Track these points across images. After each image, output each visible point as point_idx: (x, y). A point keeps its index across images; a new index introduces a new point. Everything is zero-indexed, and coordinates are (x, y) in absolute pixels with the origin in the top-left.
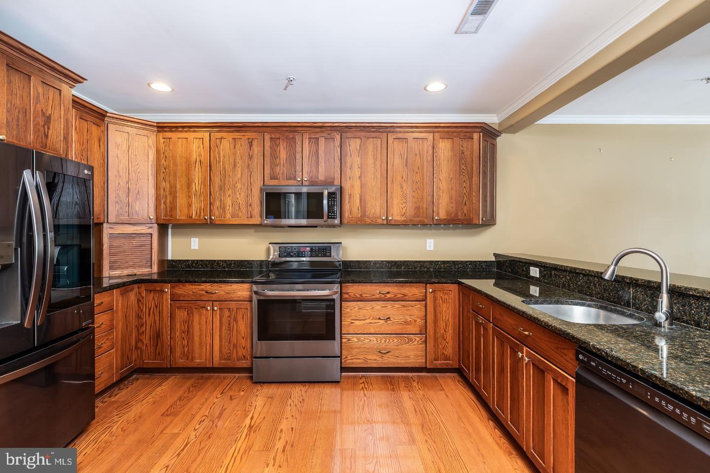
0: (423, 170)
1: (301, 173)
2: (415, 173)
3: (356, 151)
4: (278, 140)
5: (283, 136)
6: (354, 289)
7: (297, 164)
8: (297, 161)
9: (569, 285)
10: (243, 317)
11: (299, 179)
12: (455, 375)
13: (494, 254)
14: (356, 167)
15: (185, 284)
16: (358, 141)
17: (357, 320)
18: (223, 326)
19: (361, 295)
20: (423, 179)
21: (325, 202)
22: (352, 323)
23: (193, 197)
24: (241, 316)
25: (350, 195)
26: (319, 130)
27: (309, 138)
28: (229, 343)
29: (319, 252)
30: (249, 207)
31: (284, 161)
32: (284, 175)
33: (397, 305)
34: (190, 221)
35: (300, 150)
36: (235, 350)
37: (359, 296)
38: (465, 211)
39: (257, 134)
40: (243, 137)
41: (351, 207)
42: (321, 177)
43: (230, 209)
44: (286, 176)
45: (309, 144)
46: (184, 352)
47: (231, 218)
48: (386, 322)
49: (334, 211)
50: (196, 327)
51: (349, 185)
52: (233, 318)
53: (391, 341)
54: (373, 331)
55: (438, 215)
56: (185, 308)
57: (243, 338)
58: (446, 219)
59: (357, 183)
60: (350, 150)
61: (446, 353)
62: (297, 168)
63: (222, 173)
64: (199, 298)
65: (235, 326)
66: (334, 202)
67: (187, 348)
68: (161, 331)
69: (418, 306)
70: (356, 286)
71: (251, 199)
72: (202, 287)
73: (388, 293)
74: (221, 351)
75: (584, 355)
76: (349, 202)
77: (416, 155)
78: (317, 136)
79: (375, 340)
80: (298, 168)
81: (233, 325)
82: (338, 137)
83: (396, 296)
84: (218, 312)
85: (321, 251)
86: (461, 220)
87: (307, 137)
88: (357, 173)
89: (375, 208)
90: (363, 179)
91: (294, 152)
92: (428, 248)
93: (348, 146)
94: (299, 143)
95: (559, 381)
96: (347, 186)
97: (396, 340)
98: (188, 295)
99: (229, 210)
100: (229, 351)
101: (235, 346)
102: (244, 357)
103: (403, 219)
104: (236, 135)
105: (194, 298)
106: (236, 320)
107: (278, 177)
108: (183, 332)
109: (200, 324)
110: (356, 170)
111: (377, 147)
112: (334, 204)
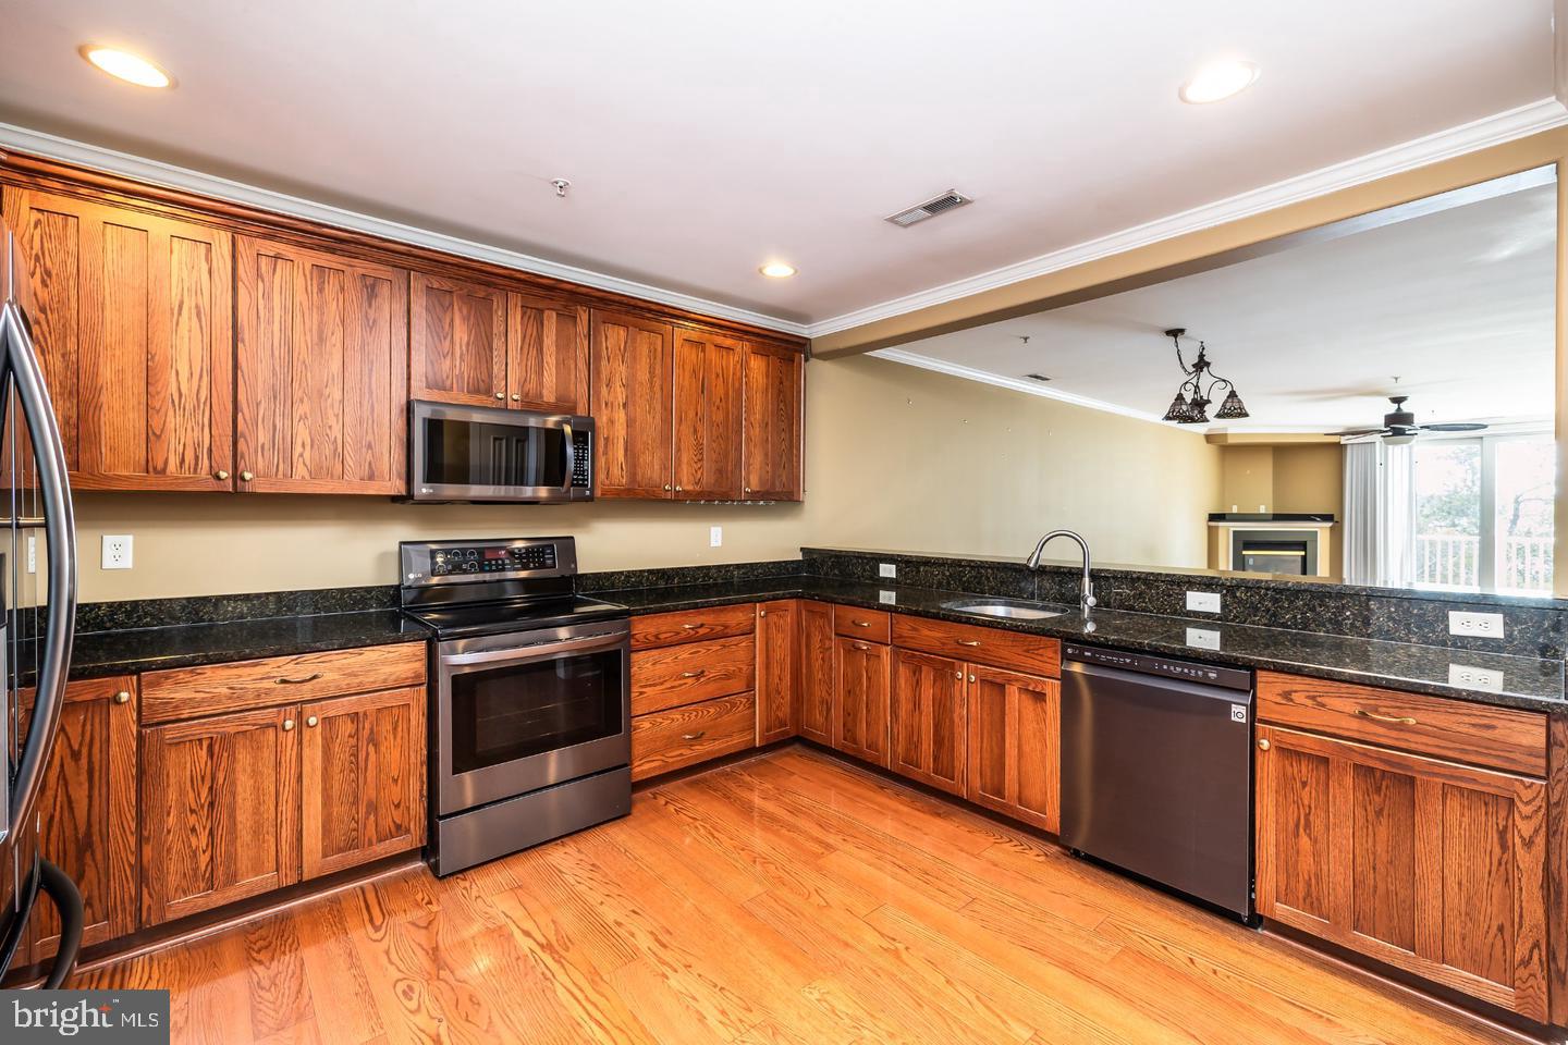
0: (727, 402)
1: (504, 383)
2: (714, 409)
3: (618, 352)
4: (448, 297)
5: (461, 289)
6: (644, 627)
7: (495, 360)
8: (495, 353)
9: (949, 583)
10: (395, 729)
11: (500, 395)
12: (797, 746)
13: (802, 549)
14: (618, 384)
15: (199, 669)
16: (622, 332)
17: (650, 686)
18: (336, 762)
19: (657, 637)
20: (728, 421)
21: (570, 450)
22: (641, 693)
23: (171, 412)
24: (390, 728)
25: (607, 439)
26: (543, 292)
27: (522, 307)
28: (356, 802)
29: (527, 557)
30: (364, 450)
31: (464, 348)
32: (463, 383)
33: (715, 646)
34: (154, 484)
35: (502, 328)
36: (372, 817)
37: (653, 639)
38: (784, 479)
39: (390, 268)
40: (348, 270)
41: (611, 465)
42: (549, 396)
43: (307, 455)
44: (468, 383)
45: (522, 318)
46: (195, 870)
47: (307, 477)
48: (698, 679)
49: (584, 471)
50: (244, 783)
51: (604, 419)
52: (366, 736)
53: (705, 713)
54: (675, 702)
55: (748, 485)
56: (200, 740)
57: (396, 781)
58: (758, 492)
59: (621, 416)
60: (607, 348)
61: (780, 714)
62: (495, 368)
63: (277, 353)
64: (252, 703)
65: (372, 757)
66: (583, 452)
67: (208, 854)
68: (96, 828)
69: (744, 644)
70: (649, 621)
71: (370, 431)
72: (266, 669)
73: (702, 625)
74: (327, 830)
75: (1072, 647)
76: (605, 453)
77: (718, 375)
78: (540, 306)
79: (679, 717)
80: (497, 369)
81: (368, 754)
82: (585, 317)
83: (712, 630)
84: (319, 729)
85: (534, 557)
86: (778, 492)
87: (519, 304)
88: (619, 395)
89: (652, 469)
90: (631, 408)
91: (489, 334)
92: (713, 544)
93: (604, 339)
94: (500, 314)
95: (1031, 688)
96: (602, 420)
97: (712, 710)
98: (215, 699)
99: (301, 455)
100: (354, 825)
101: (373, 807)
102: (398, 827)
103: (698, 488)
104: (325, 259)
105: (233, 706)
106: (373, 740)
107: (448, 383)
108: (192, 811)
109: (255, 773)
110: (619, 389)
111: (655, 350)
112: (583, 456)
